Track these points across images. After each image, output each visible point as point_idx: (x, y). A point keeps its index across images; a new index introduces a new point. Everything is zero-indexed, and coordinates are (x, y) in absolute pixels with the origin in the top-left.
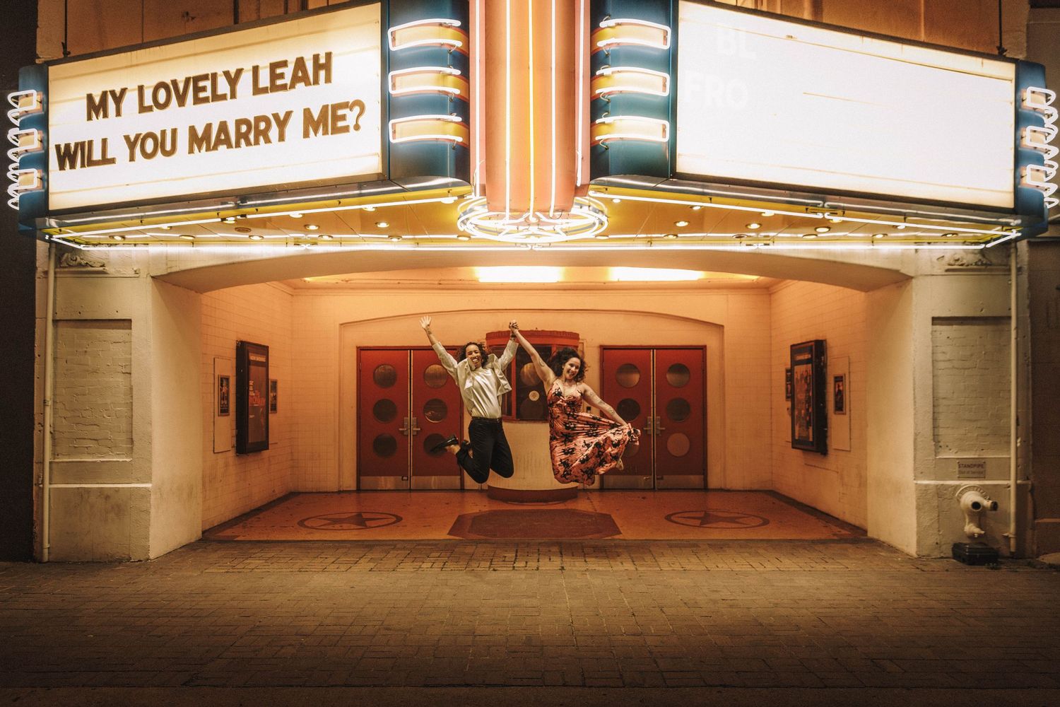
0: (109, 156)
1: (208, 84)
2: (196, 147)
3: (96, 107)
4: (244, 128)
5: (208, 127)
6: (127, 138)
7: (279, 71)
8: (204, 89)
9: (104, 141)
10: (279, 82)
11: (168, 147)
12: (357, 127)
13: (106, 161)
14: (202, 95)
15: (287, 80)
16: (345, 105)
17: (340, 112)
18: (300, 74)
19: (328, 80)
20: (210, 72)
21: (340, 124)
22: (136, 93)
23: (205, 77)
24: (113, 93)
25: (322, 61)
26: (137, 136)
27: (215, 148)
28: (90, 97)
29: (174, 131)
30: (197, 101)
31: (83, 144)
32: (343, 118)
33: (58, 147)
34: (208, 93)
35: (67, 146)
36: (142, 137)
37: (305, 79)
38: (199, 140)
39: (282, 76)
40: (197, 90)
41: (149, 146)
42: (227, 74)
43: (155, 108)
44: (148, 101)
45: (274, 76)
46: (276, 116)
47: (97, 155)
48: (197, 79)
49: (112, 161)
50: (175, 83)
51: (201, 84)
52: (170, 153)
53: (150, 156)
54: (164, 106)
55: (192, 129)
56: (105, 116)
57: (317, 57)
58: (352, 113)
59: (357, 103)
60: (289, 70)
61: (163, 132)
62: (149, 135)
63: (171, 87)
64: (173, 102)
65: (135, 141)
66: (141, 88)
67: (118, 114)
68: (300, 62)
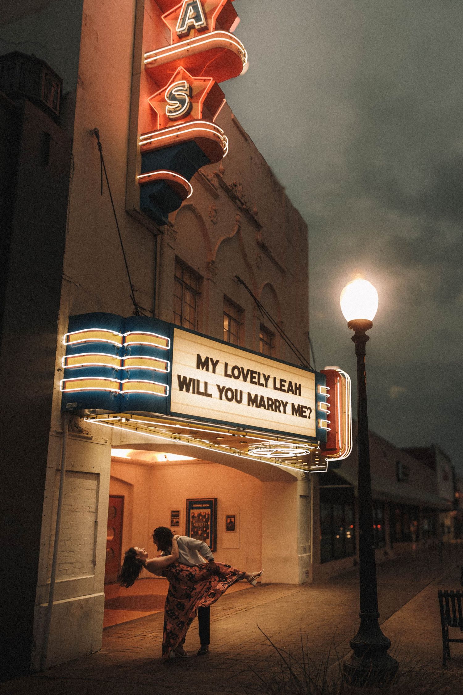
0: (209, 392)
1: (257, 376)
2: (251, 404)
3: (202, 363)
4: (270, 402)
5: (256, 396)
6: (218, 386)
7: (283, 383)
8: (255, 378)
9: (206, 383)
10: (283, 388)
11: (239, 399)
12: (309, 417)
13: (206, 394)
14: (254, 380)
15: (286, 388)
16: (305, 407)
17: (304, 409)
18: (290, 388)
19: (300, 395)
20: (258, 371)
21: (304, 414)
22: (224, 366)
23: (256, 373)
24: (212, 360)
25: (298, 386)
26: (224, 387)
27: (259, 407)
28: (199, 357)
29: (241, 392)
30: (252, 382)
31: (194, 380)
32: (305, 412)
33: (179, 377)
34: (256, 380)
35: (185, 378)
36: (225, 389)
37: (292, 390)
38: (253, 401)
39: (284, 386)
40: (252, 377)
41: (229, 394)
42: (264, 375)
43: (232, 377)
44: (229, 372)
45: (282, 385)
46: (282, 402)
47: (202, 389)
48: (253, 372)
49: (210, 396)
50: (242, 368)
51: (254, 375)
52: (240, 402)
53: (230, 400)
54: (237, 378)
55: (249, 394)
56: (207, 370)
57: (296, 384)
58: (308, 412)
59: (309, 408)
60: (287, 385)
61: (236, 390)
62: (229, 389)
63: (241, 370)
64: (241, 377)
65: (221, 390)
66: (226, 364)
67: (214, 372)
68: (290, 383)
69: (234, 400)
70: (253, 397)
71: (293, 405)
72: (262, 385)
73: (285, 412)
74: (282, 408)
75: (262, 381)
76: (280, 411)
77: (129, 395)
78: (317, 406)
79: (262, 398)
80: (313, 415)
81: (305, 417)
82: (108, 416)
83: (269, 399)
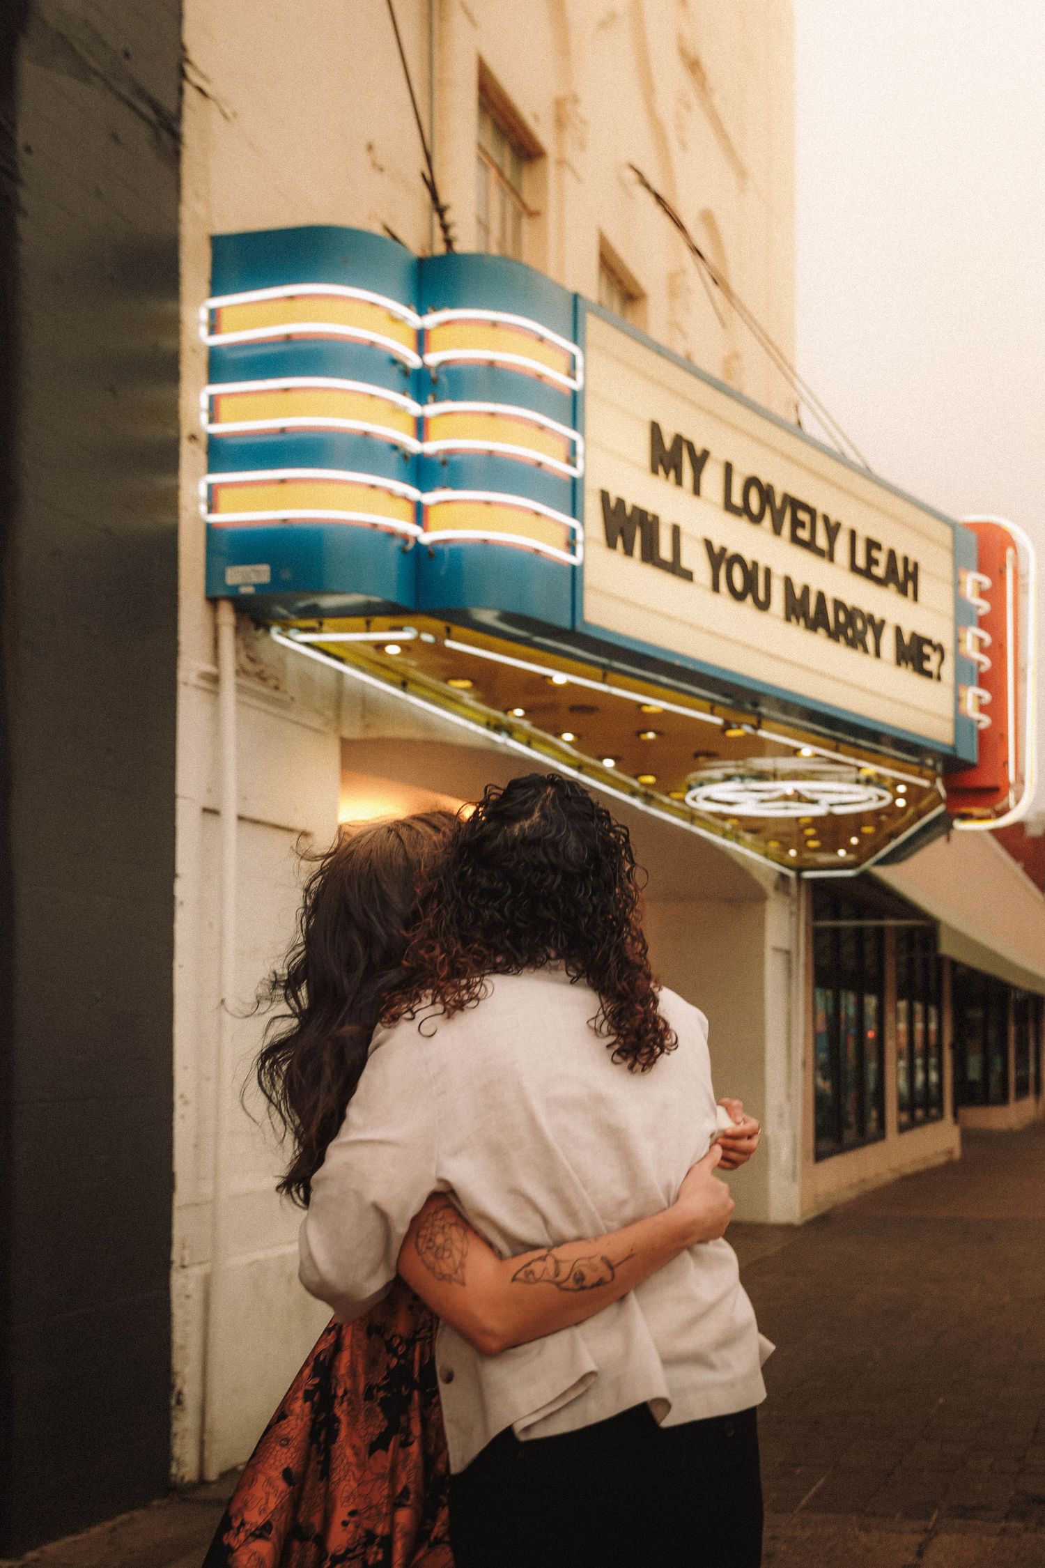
0: (684, 563)
1: (808, 519)
2: (793, 617)
3: (665, 456)
4: (842, 617)
5: (806, 589)
6: (708, 544)
7: (875, 554)
8: (803, 525)
9: (676, 531)
10: (873, 570)
11: (761, 596)
12: (939, 678)
13: (675, 568)
14: (799, 532)
15: (879, 571)
16: (929, 642)
17: (927, 650)
18: (892, 574)
19: (916, 598)
20: (808, 501)
21: (924, 665)
22: (722, 471)
23: (806, 508)
24: (691, 447)
25: (911, 568)
26: (724, 550)
27: (813, 629)
28: (656, 429)
29: (768, 572)
30: (795, 540)
31: (644, 514)
32: (927, 658)
33: (605, 496)
34: (807, 535)
35: (620, 503)
36: (726, 555)
37: (896, 581)
38: (798, 606)
39: (876, 562)
40: (797, 524)
41: (738, 577)
42: (826, 519)
43: (744, 514)
44: (737, 499)
45: (872, 561)
46: (872, 617)
47: (665, 552)
48: (798, 506)
49: (688, 576)
50: (771, 489)
51: (803, 516)
52: (763, 606)
53: (739, 596)
54: (756, 519)
55: (788, 582)
56: (679, 482)
57: (906, 560)
58: (935, 657)
59: (939, 648)
60: (882, 557)
61: (755, 564)
62: (738, 559)
63: (766, 494)
64: (767, 521)
65: (719, 559)
66: (728, 468)
67: (697, 491)
68: (892, 554)
69: (749, 599)
70: (798, 592)
71: (898, 631)
72: (820, 552)
73: (878, 654)
74: (870, 639)
75: (822, 541)
76: (866, 651)
77: (450, 550)
78: (958, 641)
79: (821, 597)
80: (948, 670)
81: (929, 674)
82: (368, 623)
83: (839, 605)
